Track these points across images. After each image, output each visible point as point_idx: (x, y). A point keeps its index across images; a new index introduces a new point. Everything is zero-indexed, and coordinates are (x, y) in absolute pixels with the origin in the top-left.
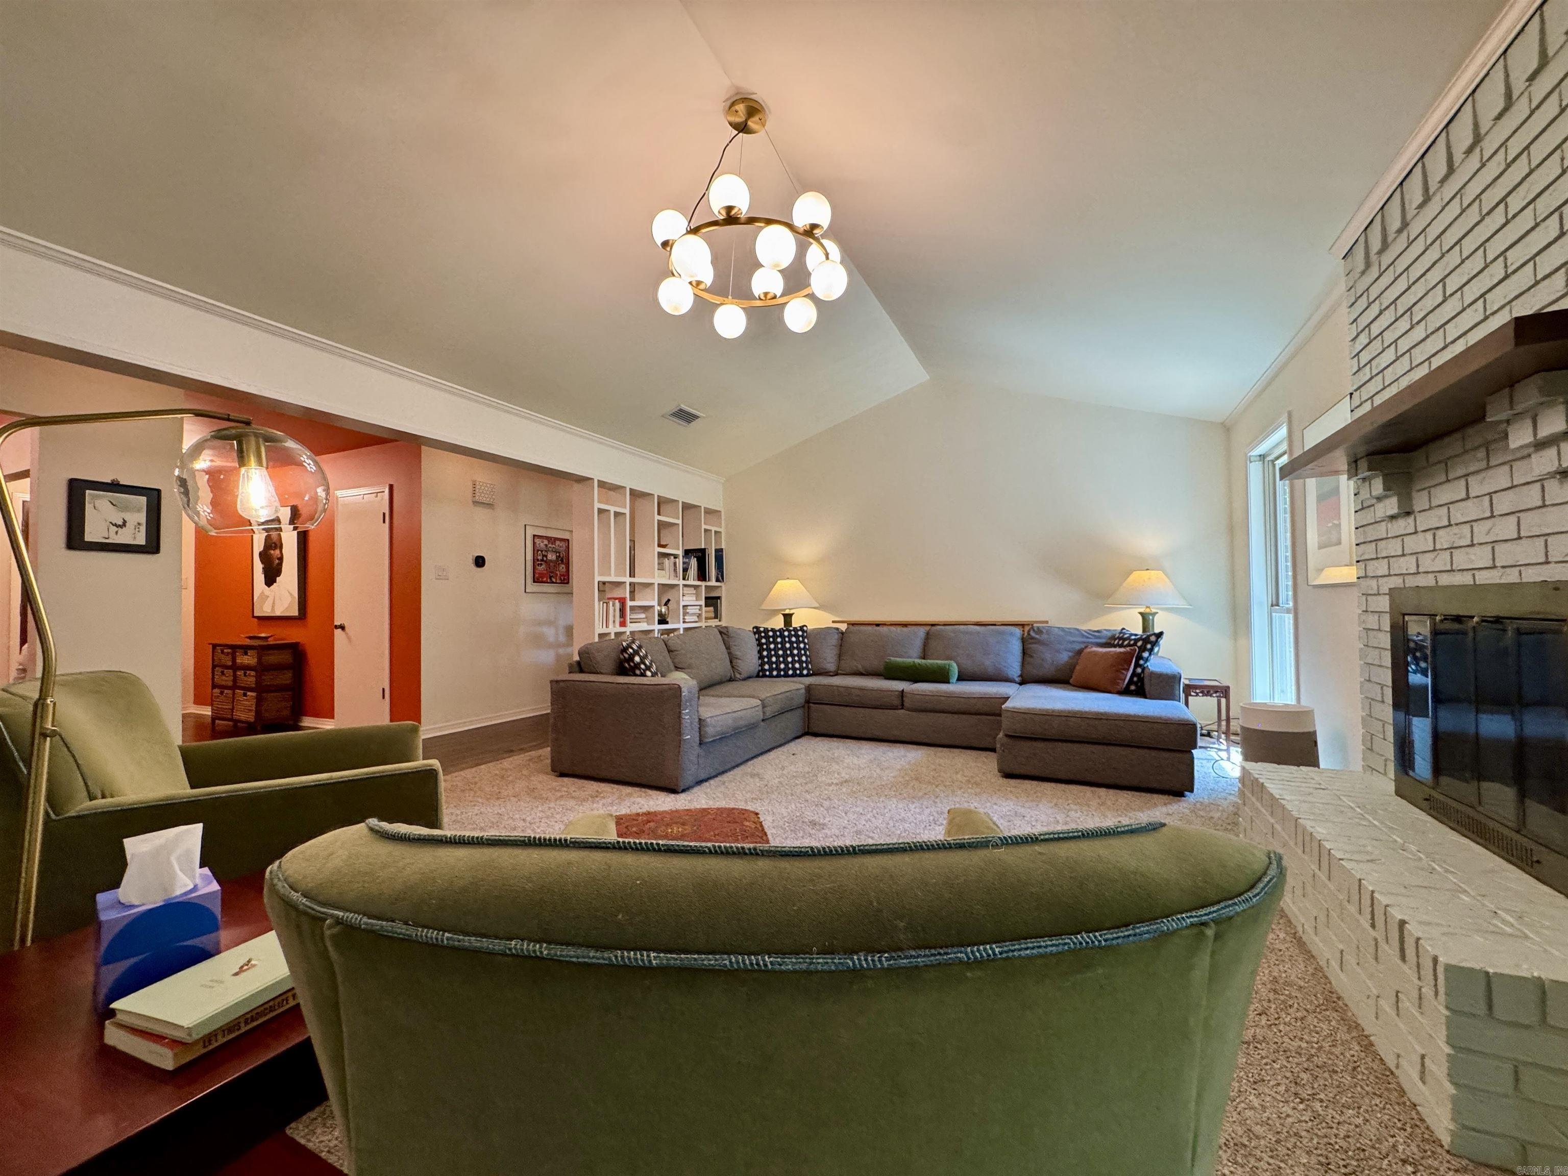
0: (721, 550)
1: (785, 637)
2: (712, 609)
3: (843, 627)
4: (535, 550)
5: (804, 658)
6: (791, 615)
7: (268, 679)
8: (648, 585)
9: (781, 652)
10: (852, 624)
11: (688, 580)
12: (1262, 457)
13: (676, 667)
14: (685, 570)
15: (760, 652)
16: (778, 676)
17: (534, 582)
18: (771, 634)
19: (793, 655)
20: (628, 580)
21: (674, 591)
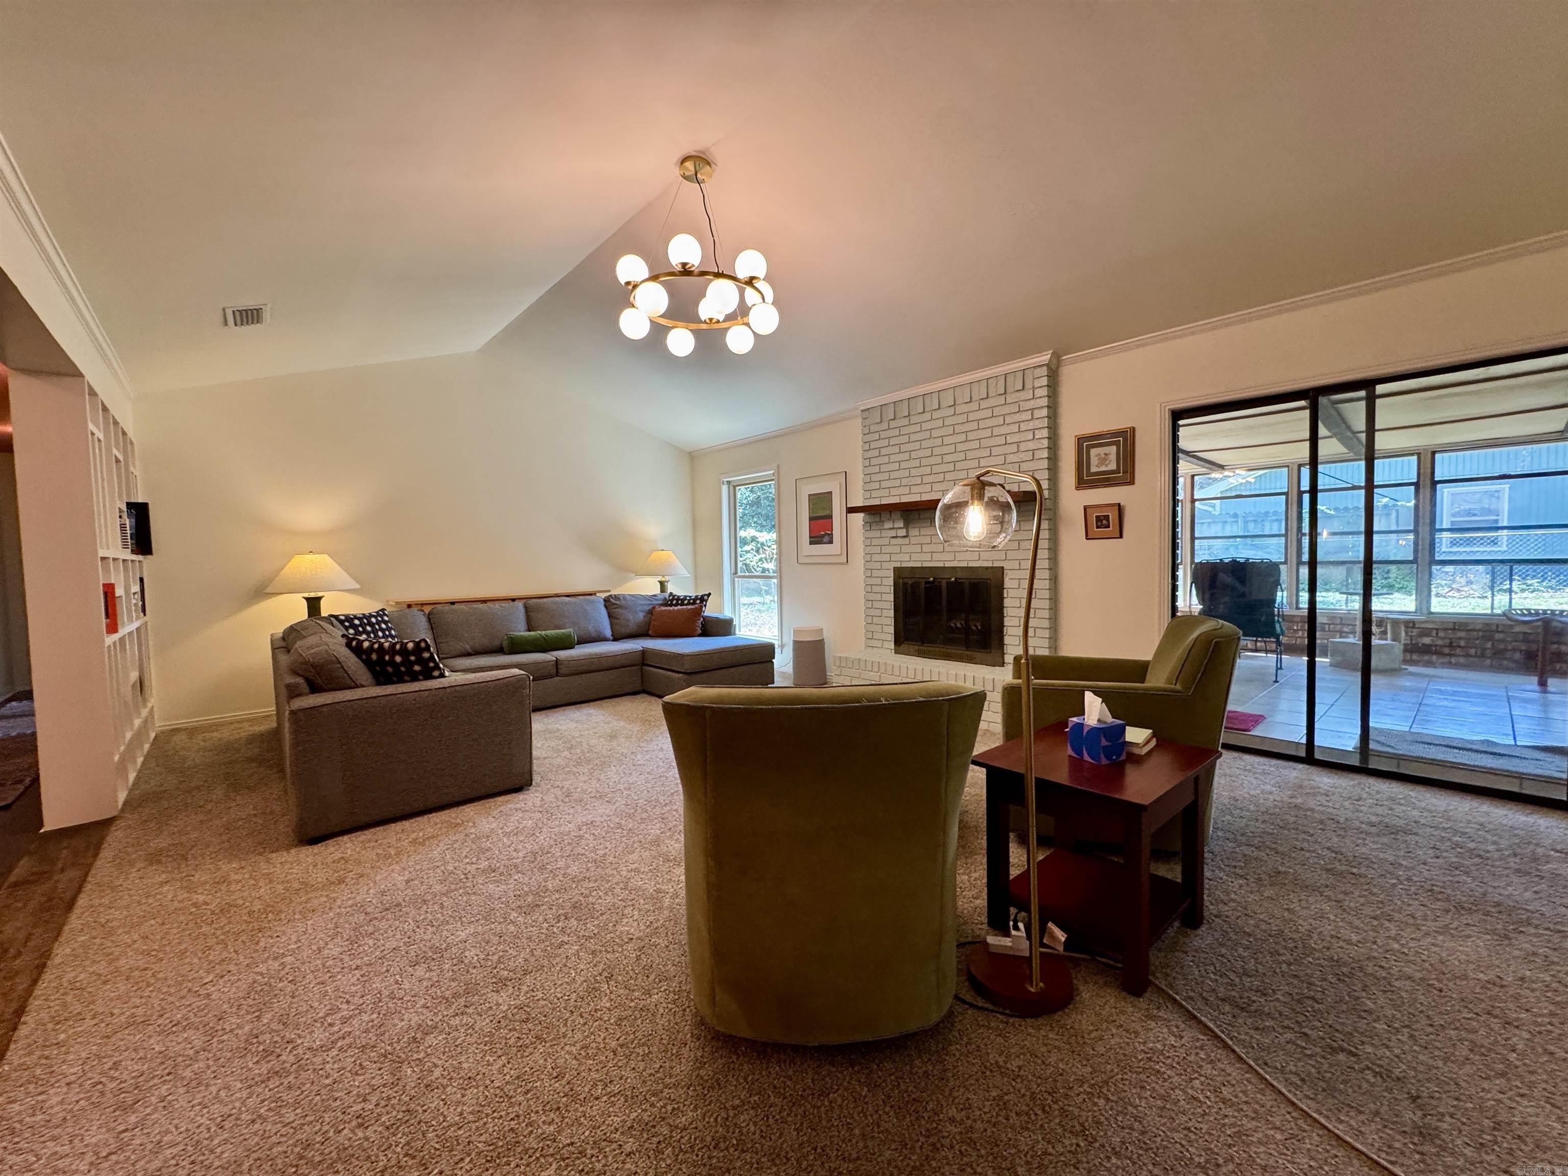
0: (147, 505)
6: (317, 600)
12: (729, 482)
18: (355, 622)
20: (108, 553)
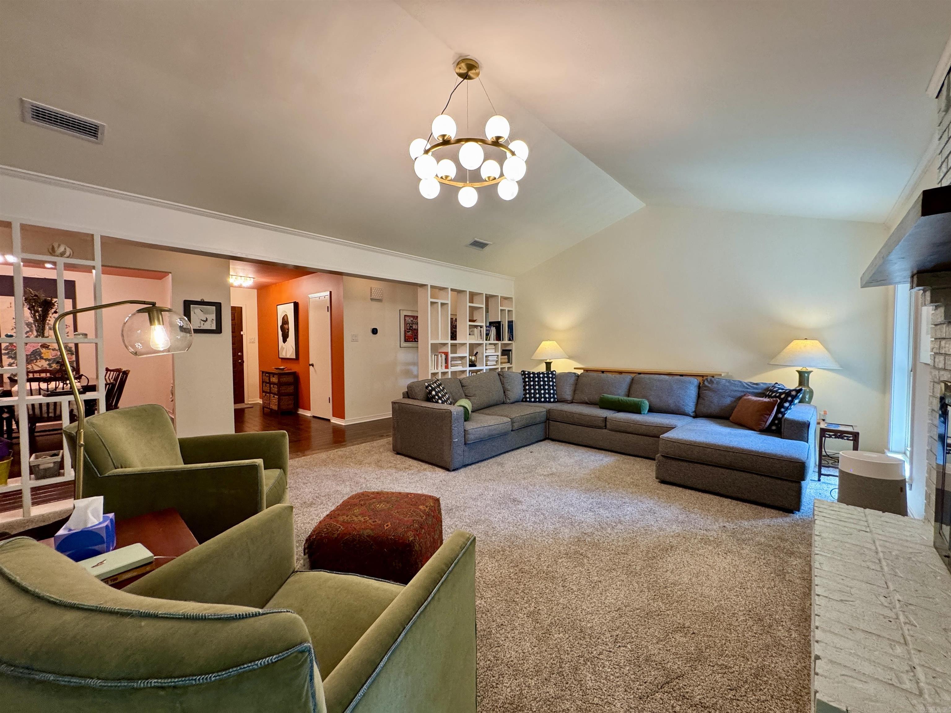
0: (512, 322)
1: (540, 378)
2: (506, 357)
3: (579, 372)
4: (406, 324)
5: (552, 391)
6: (550, 363)
7: (284, 389)
8: (464, 344)
9: (537, 387)
10: (586, 370)
11: (489, 340)
13: (465, 395)
14: (487, 335)
15: (524, 386)
16: (535, 402)
17: (405, 341)
18: (532, 375)
19: (545, 389)
20: (450, 342)
21: (480, 347)
